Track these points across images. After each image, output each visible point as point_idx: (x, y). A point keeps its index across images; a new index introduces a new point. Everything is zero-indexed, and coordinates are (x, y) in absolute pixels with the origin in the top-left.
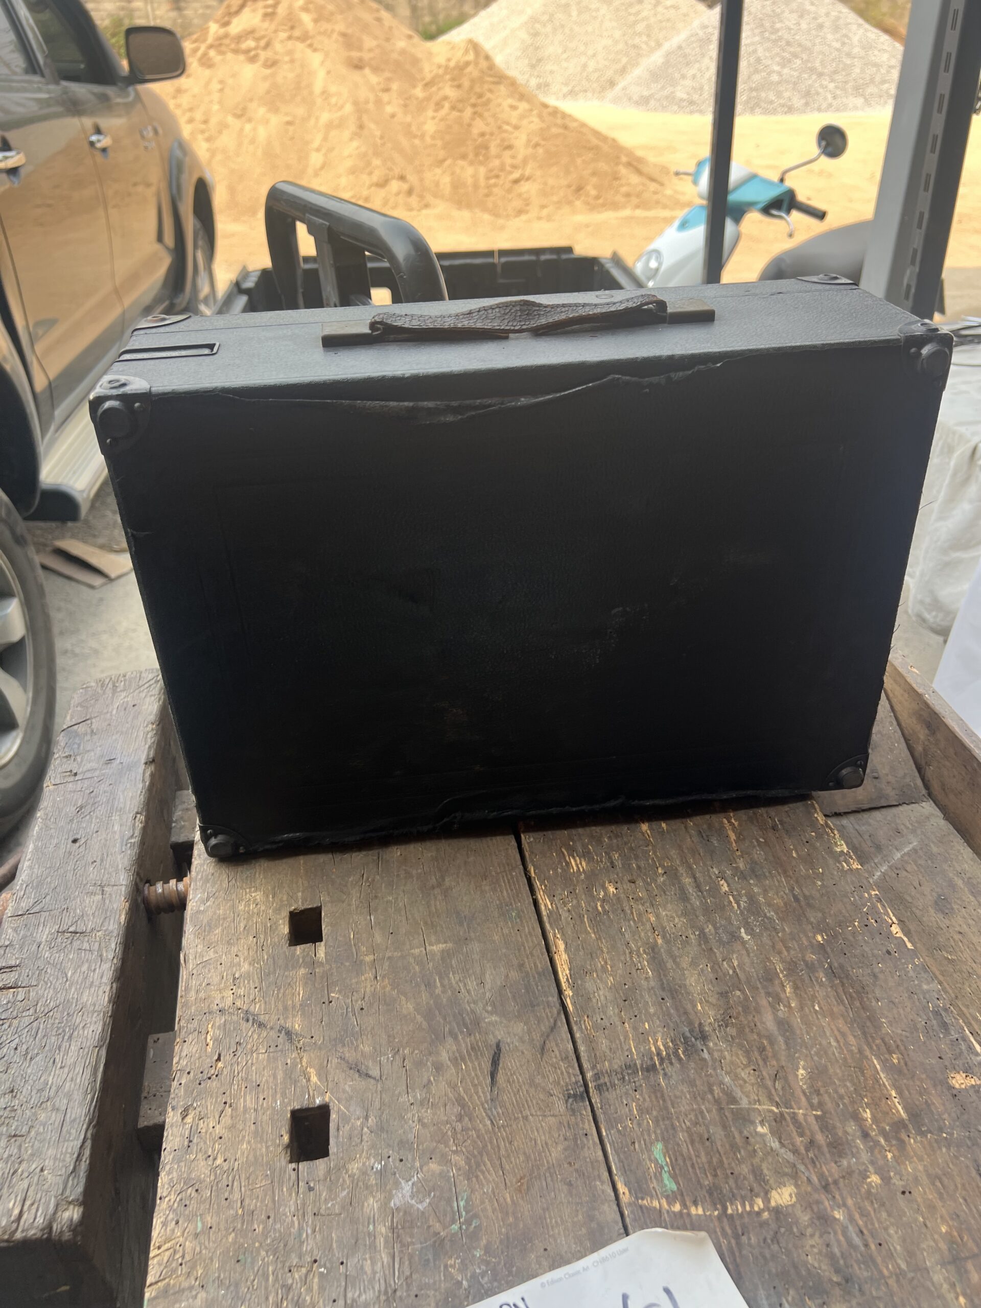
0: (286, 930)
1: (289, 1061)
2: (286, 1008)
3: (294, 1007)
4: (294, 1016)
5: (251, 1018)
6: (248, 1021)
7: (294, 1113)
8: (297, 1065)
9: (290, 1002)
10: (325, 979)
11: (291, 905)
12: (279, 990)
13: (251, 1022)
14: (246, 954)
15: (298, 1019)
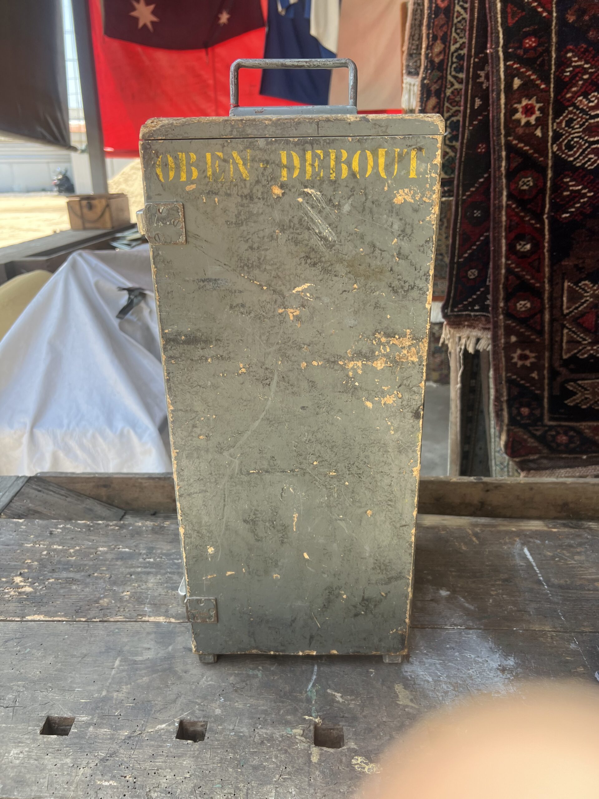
0: (55, 736)
1: (146, 738)
2: (110, 739)
3: (113, 734)
4: (119, 735)
5: (108, 758)
6: (107, 760)
7: (177, 738)
8: (151, 734)
9: (109, 737)
10: (104, 717)
11: (36, 733)
12: (96, 742)
13: (109, 758)
14: (57, 760)
15: (121, 732)
